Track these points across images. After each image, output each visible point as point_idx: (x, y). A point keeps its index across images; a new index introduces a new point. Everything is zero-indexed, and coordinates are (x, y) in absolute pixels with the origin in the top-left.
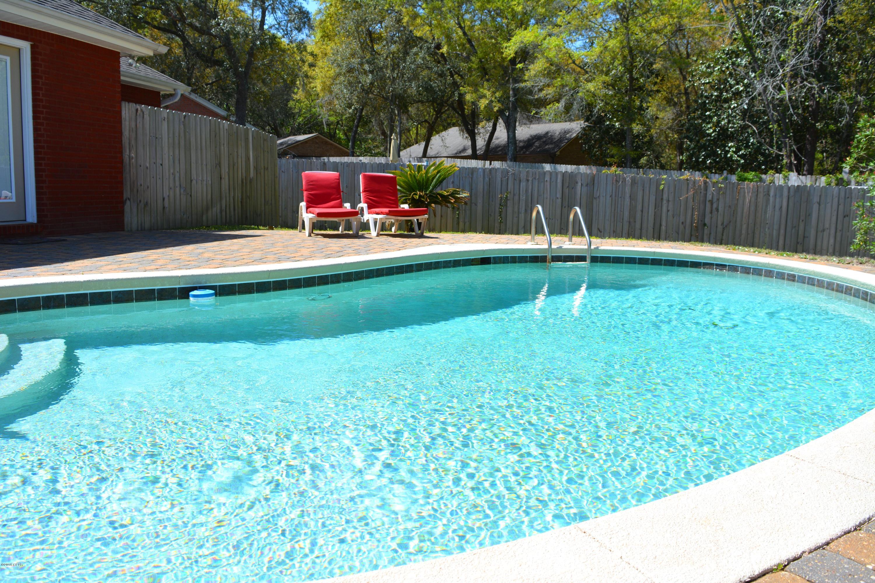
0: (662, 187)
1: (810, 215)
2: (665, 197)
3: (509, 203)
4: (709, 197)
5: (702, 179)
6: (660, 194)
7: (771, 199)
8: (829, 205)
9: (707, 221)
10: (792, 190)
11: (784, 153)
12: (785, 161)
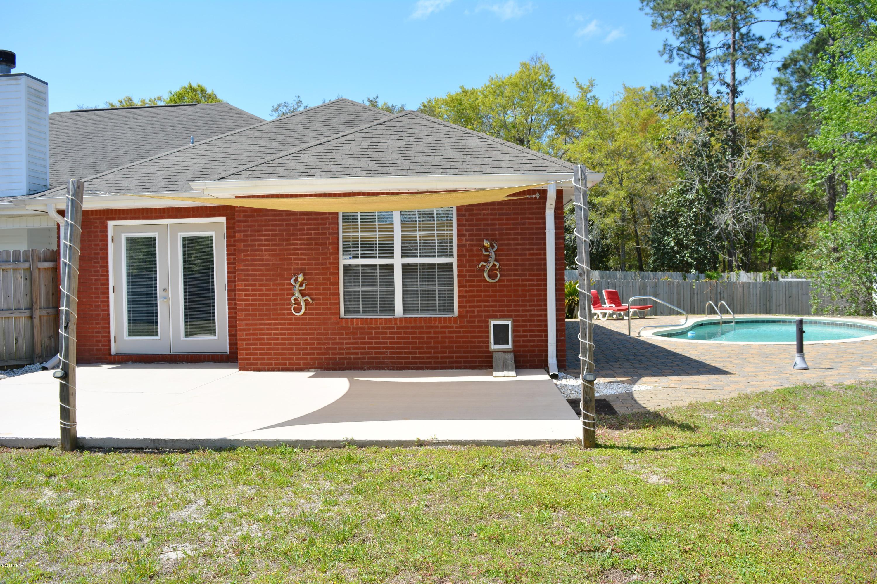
0: (694, 287)
1: (772, 297)
2: (695, 292)
4: (719, 291)
6: (692, 290)
8: (781, 291)
10: (762, 284)
11: (733, 259)
12: (734, 264)
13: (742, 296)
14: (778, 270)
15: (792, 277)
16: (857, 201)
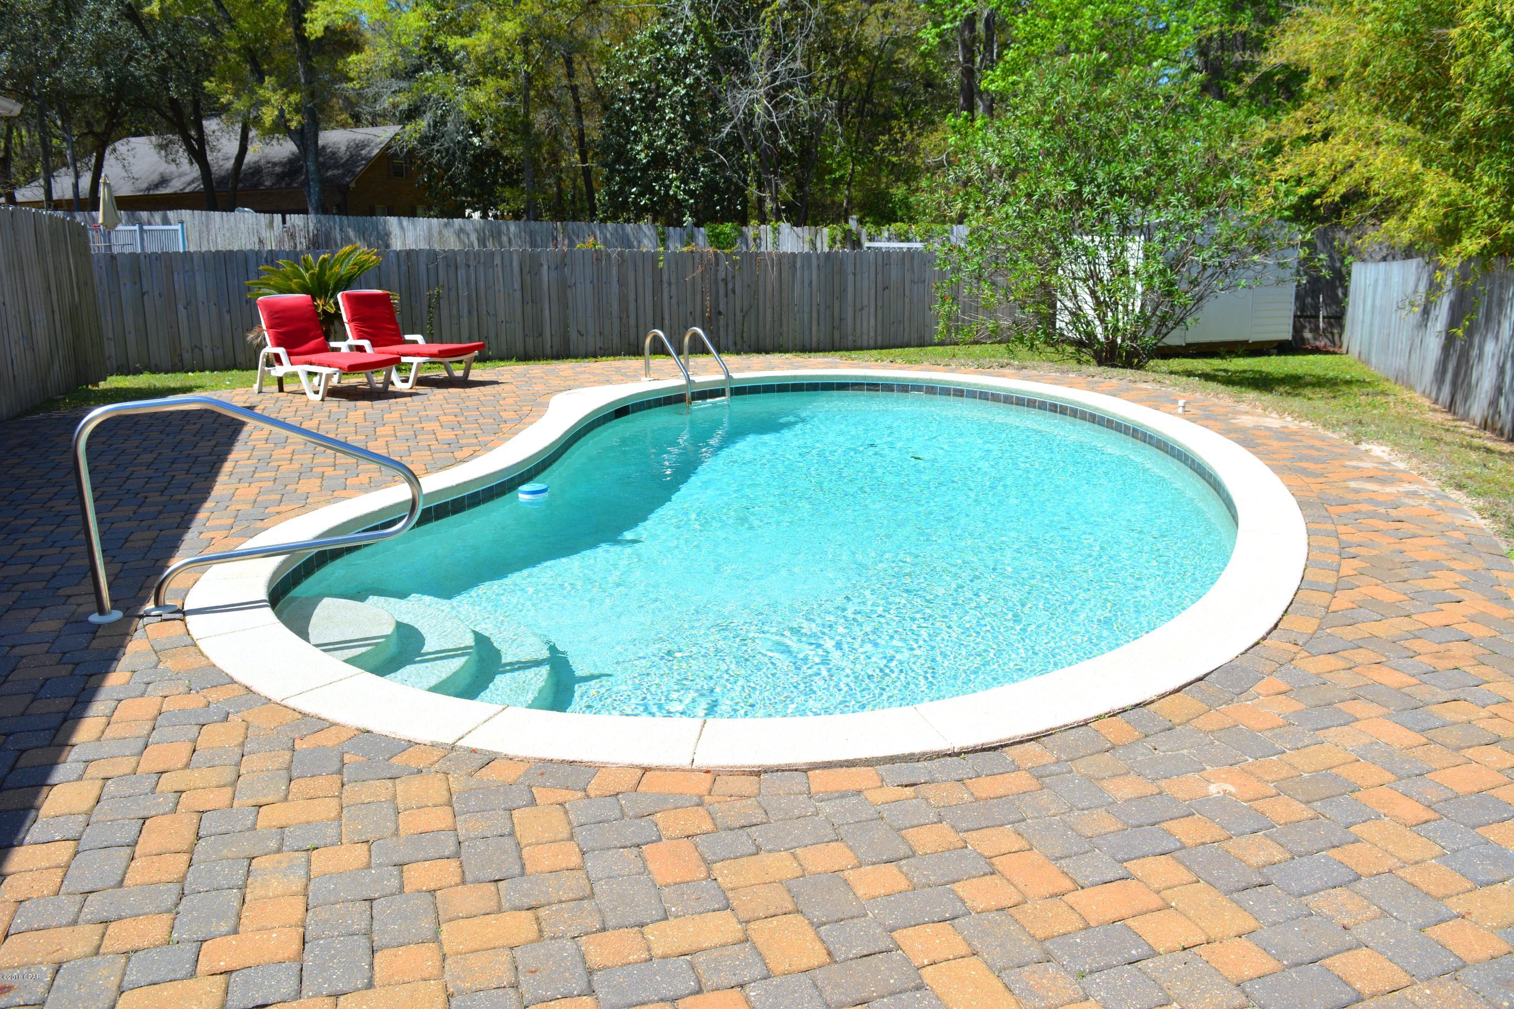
0: (661, 264)
1: (845, 290)
2: (665, 278)
3: (444, 303)
4: (721, 275)
5: (711, 250)
6: (657, 274)
7: (798, 272)
8: (866, 275)
9: (722, 308)
10: (822, 259)
11: (767, 194)
12: (769, 205)
13: (776, 286)
14: (861, 222)
15: (889, 239)
16: (1026, 70)
